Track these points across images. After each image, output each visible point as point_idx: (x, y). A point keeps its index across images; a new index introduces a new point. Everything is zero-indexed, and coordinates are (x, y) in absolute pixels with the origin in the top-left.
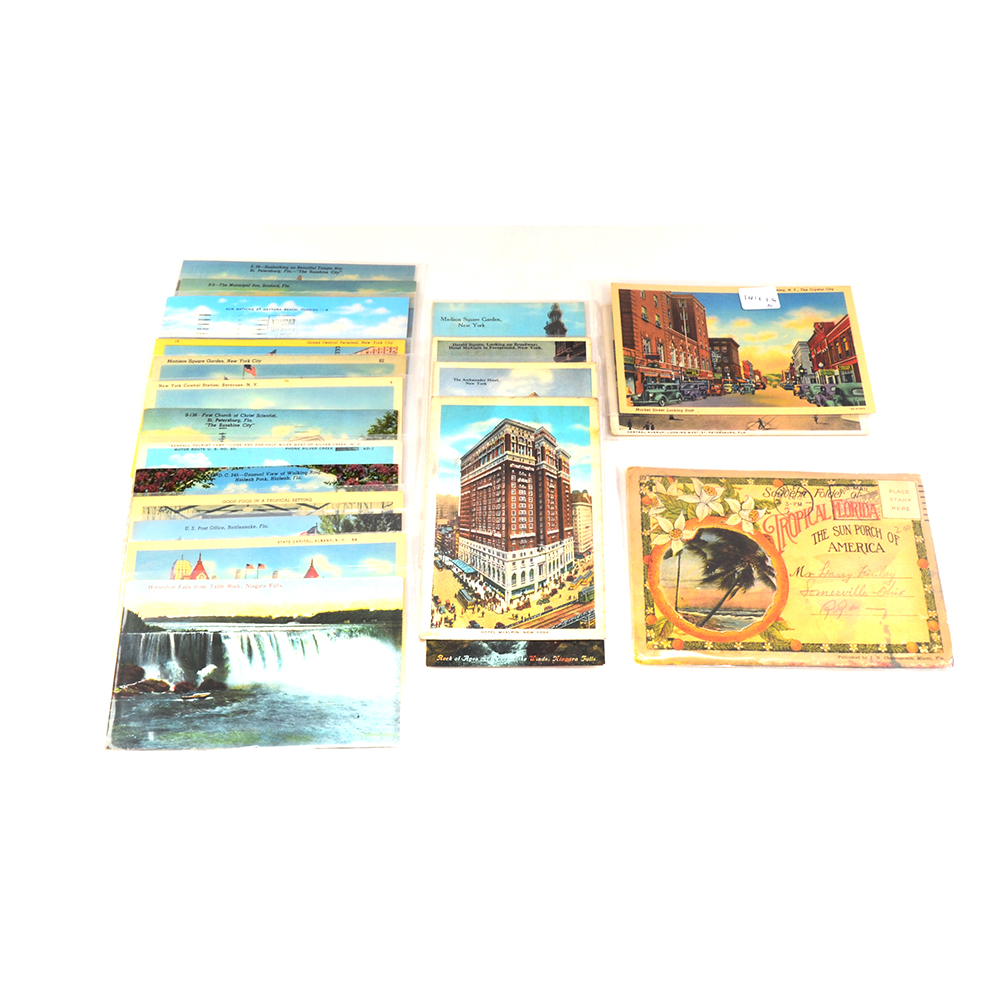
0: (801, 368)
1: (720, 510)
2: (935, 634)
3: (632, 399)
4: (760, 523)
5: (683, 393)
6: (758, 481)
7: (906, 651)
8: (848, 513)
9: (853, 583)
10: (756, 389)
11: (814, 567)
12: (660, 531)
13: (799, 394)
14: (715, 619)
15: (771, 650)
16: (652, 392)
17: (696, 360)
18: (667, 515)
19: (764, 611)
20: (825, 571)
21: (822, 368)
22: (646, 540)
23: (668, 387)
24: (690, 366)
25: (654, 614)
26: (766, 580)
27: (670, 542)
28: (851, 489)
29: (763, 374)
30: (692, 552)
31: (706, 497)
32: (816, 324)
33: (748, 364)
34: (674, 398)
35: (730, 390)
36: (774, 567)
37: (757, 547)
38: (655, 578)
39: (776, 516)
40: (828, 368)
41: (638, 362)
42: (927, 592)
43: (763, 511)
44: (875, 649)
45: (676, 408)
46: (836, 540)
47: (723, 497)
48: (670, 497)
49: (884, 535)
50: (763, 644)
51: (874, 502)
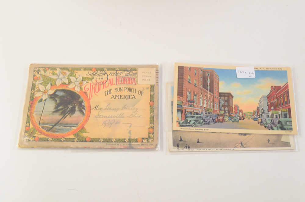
0: (262, 109)
1: (66, 81)
2: (151, 134)
3: (179, 123)
4: (83, 87)
5: (204, 120)
6: (85, 69)
7: (137, 142)
8: (123, 82)
9: (119, 112)
10: (240, 119)
11: (103, 106)
12: (39, 91)
13: (260, 123)
14: (55, 128)
15: (77, 141)
16: (189, 119)
17: (212, 103)
18: (43, 84)
19: (77, 124)
20: (108, 107)
21: (273, 110)
22: (32, 94)
23: (197, 117)
24: (209, 107)
25: (29, 126)
26: (81, 111)
27: (42, 96)
28: (126, 72)
29: (244, 112)
30: (51, 99)
31: (61, 76)
32: (272, 87)
33: (236, 107)
34: (200, 123)
35: (227, 120)
36: (86, 106)
37: (79, 97)
38: (33, 111)
39: (91, 84)
40: (275, 110)
41: (184, 104)
42: (151, 116)
43: (86, 82)
44: (123, 141)
45: (200, 128)
46: (114, 94)
47: (69, 76)
48: (46, 76)
49: (137, 91)
50: (74, 139)
51: (135, 77)
